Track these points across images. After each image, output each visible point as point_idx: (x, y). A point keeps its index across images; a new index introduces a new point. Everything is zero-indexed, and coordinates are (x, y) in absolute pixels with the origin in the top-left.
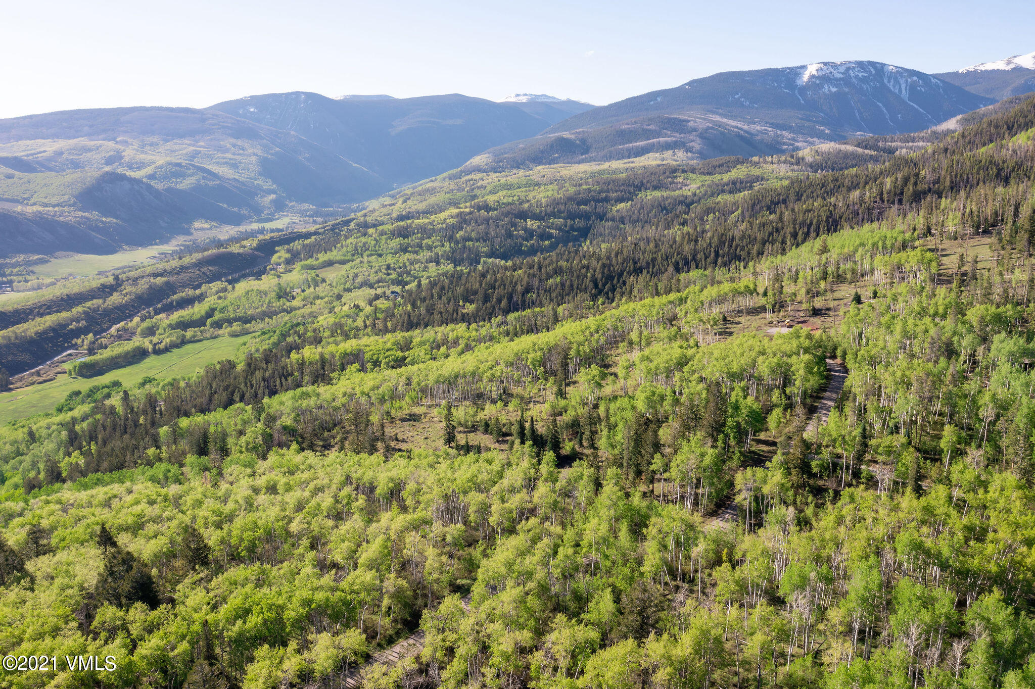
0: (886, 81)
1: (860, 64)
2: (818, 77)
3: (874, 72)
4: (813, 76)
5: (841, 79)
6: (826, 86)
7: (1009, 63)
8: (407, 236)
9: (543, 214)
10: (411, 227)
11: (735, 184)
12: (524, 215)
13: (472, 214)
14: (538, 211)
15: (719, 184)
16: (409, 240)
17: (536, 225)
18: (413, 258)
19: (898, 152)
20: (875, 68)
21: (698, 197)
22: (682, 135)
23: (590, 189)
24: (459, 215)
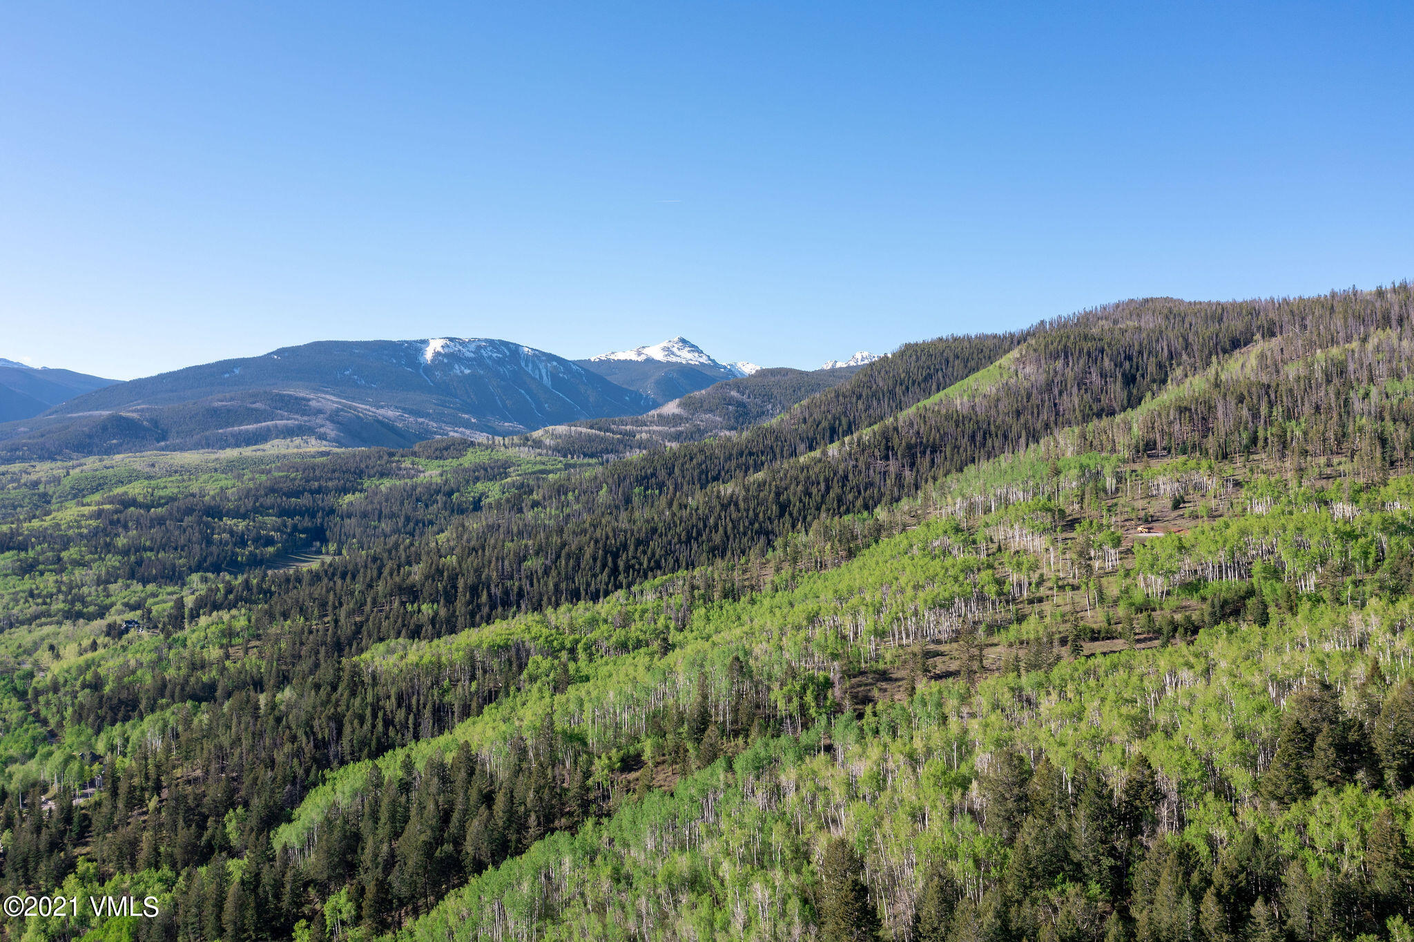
0: (523, 364)
1: (491, 342)
2: (446, 355)
3: (508, 353)
4: (438, 354)
5: (474, 359)
6: (456, 367)
7: (639, 354)
8: (23, 547)
9: (242, 510)
10: (22, 534)
11: (486, 470)
12: (215, 512)
13: (121, 512)
14: (231, 505)
15: (465, 470)
16: (31, 554)
17: (241, 525)
18: (64, 578)
19: (638, 437)
20: (509, 349)
21: (452, 485)
22: (306, 418)
23: (287, 477)
24: (99, 515)
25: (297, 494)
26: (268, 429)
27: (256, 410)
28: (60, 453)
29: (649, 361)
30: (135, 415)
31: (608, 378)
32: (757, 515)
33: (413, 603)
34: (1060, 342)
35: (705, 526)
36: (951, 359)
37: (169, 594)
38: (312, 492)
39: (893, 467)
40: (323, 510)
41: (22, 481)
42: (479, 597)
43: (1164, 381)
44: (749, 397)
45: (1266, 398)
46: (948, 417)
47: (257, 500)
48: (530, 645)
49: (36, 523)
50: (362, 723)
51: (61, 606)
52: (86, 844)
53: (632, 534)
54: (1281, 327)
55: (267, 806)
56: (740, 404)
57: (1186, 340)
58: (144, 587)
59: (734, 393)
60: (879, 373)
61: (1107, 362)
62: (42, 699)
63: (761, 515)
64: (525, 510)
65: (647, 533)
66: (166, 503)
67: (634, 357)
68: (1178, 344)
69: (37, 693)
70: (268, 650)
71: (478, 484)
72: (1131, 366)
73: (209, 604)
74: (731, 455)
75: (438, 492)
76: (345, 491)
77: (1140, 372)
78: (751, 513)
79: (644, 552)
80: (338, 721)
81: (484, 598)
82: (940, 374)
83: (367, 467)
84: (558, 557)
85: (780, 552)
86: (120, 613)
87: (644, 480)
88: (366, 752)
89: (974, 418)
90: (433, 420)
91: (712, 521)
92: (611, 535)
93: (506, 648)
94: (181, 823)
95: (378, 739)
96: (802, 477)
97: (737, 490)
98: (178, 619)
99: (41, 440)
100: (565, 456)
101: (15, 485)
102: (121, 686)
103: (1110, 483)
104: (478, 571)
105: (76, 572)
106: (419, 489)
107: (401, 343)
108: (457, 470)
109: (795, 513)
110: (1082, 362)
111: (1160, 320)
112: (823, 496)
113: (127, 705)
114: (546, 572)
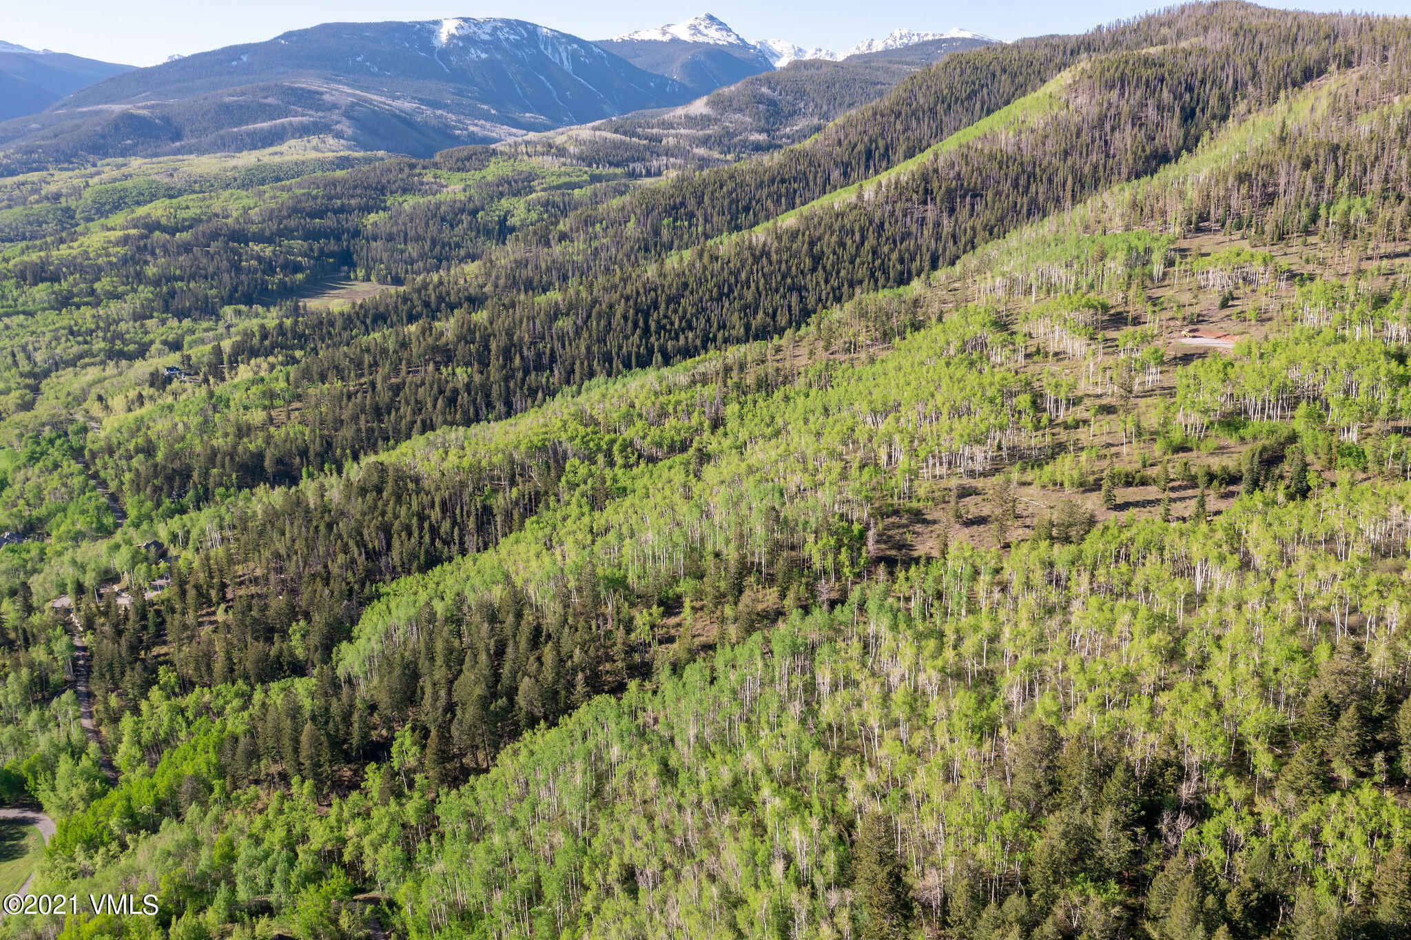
0: (542, 47)
1: (508, 23)
2: (460, 38)
3: (526, 35)
4: (452, 36)
5: (489, 42)
6: (472, 50)
7: (664, 33)
8: (55, 278)
9: (267, 233)
10: (52, 263)
11: (509, 183)
12: (239, 236)
13: (147, 237)
14: (254, 228)
15: (488, 184)
16: (65, 285)
17: (268, 251)
18: (101, 312)
19: (664, 142)
20: (526, 29)
21: (477, 203)
22: (320, 114)
23: (309, 194)
24: (125, 240)
25: (320, 214)
26: (283, 126)
27: (269, 105)
28: (75, 156)
29: (675, 41)
30: (145, 112)
31: (631, 61)
32: (789, 269)
33: (447, 366)
34: (1117, 68)
35: (737, 282)
36: (998, 74)
37: (206, 330)
38: (337, 211)
39: (931, 213)
40: (348, 231)
41: (43, 192)
42: (512, 360)
43: (1224, 118)
44: (780, 94)
45: (1333, 166)
46: (992, 157)
47: (280, 223)
48: (567, 445)
49: (64, 251)
50: (410, 534)
51: (102, 345)
52: (165, 643)
53: (663, 291)
54: (1360, 57)
55: (327, 624)
56: (772, 103)
57: (1254, 67)
58: (180, 321)
59: (765, 90)
60: (920, 88)
61: (1165, 94)
62: (99, 462)
63: (794, 268)
64: (552, 243)
65: (678, 290)
66: (191, 227)
67: (659, 37)
68: (1246, 73)
69: (94, 455)
70: (310, 415)
71: (503, 201)
72: (1192, 98)
73: (247, 350)
74: (762, 182)
75: (462, 211)
76: (368, 209)
77: (1201, 105)
78: (784, 266)
79: (676, 311)
80: (386, 530)
81: (517, 361)
82: (985, 90)
83: (389, 182)
84: (589, 316)
85: (812, 328)
86: (160, 353)
87: (674, 210)
88: (415, 564)
89: (1018, 158)
90: (451, 111)
91: (743, 276)
92: (641, 291)
93: (543, 449)
94: (249, 639)
95: (427, 552)
96: (836, 226)
97: (769, 242)
98: (218, 367)
99: (54, 141)
100: (590, 166)
101: (36, 197)
102: (174, 455)
103: (1157, 268)
104: (510, 334)
105: (112, 305)
106: (443, 208)
107: (413, 24)
108: (482, 184)
109: (829, 267)
110: (1139, 93)
111: (1228, 40)
112: (857, 248)
113: (181, 475)
114: (578, 333)
